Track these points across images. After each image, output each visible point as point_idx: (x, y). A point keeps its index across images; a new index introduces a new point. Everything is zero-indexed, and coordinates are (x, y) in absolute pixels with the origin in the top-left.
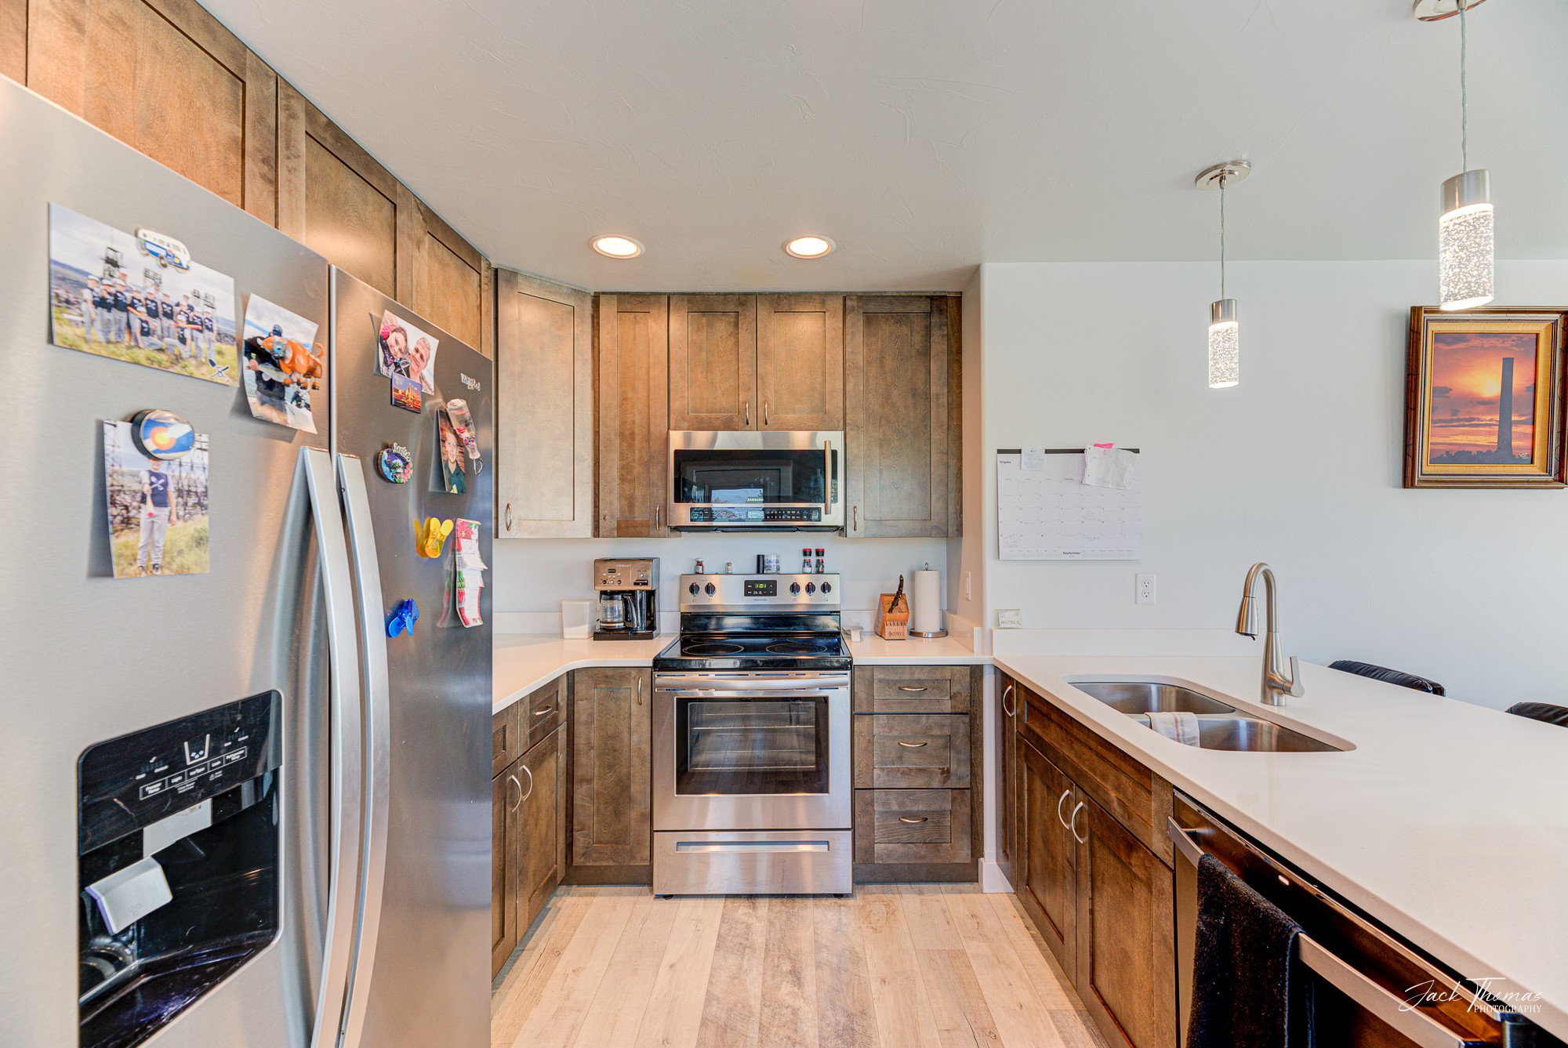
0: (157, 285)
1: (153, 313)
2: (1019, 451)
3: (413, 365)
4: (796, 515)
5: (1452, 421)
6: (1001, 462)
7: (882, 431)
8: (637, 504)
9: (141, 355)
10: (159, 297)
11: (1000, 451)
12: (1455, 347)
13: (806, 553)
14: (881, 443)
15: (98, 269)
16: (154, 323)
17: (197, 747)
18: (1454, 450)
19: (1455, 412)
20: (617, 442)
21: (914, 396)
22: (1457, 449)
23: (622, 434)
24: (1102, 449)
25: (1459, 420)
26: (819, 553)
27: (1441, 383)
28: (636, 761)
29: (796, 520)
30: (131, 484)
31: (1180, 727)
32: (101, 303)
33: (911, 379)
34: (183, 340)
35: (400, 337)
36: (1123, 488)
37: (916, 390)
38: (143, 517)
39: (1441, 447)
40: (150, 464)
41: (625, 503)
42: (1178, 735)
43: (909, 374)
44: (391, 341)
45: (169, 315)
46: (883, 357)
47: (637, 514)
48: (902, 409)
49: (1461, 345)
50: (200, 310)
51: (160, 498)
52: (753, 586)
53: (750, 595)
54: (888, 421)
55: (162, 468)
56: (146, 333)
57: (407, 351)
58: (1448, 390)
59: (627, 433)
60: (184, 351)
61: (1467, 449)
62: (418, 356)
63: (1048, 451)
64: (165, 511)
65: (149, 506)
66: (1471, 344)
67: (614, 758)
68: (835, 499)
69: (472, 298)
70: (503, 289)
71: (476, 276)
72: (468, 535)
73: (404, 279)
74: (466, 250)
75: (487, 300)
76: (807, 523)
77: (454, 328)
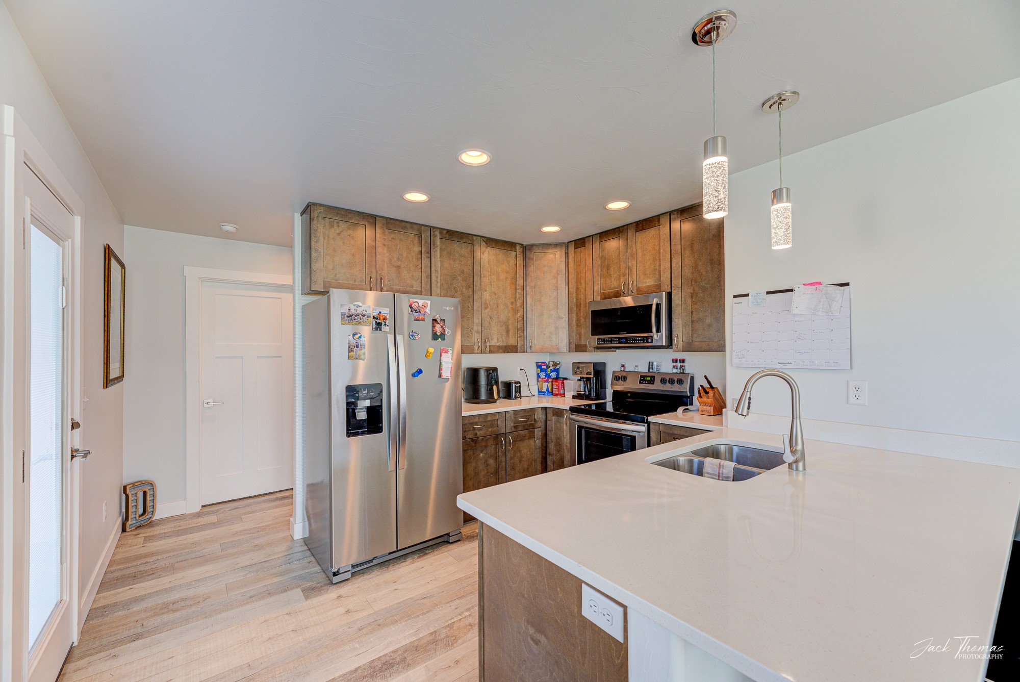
0: (357, 311)
1: (356, 316)
2: (747, 295)
3: (422, 309)
4: (641, 340)
6: (735, 303)
7: (692, 288)
8: (583, 336)
9: (353, 323)
10: (357, 313)
11: (735, 296)
13: (675, 361)
14: (692, 296)
15: (347, 311)
16: (356, 318)
17: (365, 390)
20: (575, 309)
21: (711, 264)
23: (577, 305)
24: (814, 287)
26: (683, 361)
28: (566, 451)
29: (641, 343)
30: (352, 345)
31: (721, 469)
32: (348, 317)
33: (710, 253)
34: (361, 319)
35: (416, 304)
36: (831, 314)
37: (713, 260)
38: (354, 350)
40: (356, 341)
41: (578, 336)
42: (719, 473)
43: (708, 251)
44: (413, 305)
45: (358, 316)
46: (692, 244)
47: (582, 341)
48: (704, 273)
50: (364, 313)
51: (357, 347)
52: (644, 379)
53: (643, 383)
54: (696, 282)
55: (358, 342)
56: (354, 320)
57: (419, 306)
59: (578, 304)
60: (361, 321)
62: (423, 307)
63: (768, 293)
64: (358, 349)
65: (356, 348)
67: (560, 448)
68: (658, 330)
69: (512, 262)
70: (528, 254)
71: (514, 253)
72: (446, 352)
73: (477, 268)
74: (508, 245)
75: (520, 261)
76: (646, 344)
77: (502, 276)
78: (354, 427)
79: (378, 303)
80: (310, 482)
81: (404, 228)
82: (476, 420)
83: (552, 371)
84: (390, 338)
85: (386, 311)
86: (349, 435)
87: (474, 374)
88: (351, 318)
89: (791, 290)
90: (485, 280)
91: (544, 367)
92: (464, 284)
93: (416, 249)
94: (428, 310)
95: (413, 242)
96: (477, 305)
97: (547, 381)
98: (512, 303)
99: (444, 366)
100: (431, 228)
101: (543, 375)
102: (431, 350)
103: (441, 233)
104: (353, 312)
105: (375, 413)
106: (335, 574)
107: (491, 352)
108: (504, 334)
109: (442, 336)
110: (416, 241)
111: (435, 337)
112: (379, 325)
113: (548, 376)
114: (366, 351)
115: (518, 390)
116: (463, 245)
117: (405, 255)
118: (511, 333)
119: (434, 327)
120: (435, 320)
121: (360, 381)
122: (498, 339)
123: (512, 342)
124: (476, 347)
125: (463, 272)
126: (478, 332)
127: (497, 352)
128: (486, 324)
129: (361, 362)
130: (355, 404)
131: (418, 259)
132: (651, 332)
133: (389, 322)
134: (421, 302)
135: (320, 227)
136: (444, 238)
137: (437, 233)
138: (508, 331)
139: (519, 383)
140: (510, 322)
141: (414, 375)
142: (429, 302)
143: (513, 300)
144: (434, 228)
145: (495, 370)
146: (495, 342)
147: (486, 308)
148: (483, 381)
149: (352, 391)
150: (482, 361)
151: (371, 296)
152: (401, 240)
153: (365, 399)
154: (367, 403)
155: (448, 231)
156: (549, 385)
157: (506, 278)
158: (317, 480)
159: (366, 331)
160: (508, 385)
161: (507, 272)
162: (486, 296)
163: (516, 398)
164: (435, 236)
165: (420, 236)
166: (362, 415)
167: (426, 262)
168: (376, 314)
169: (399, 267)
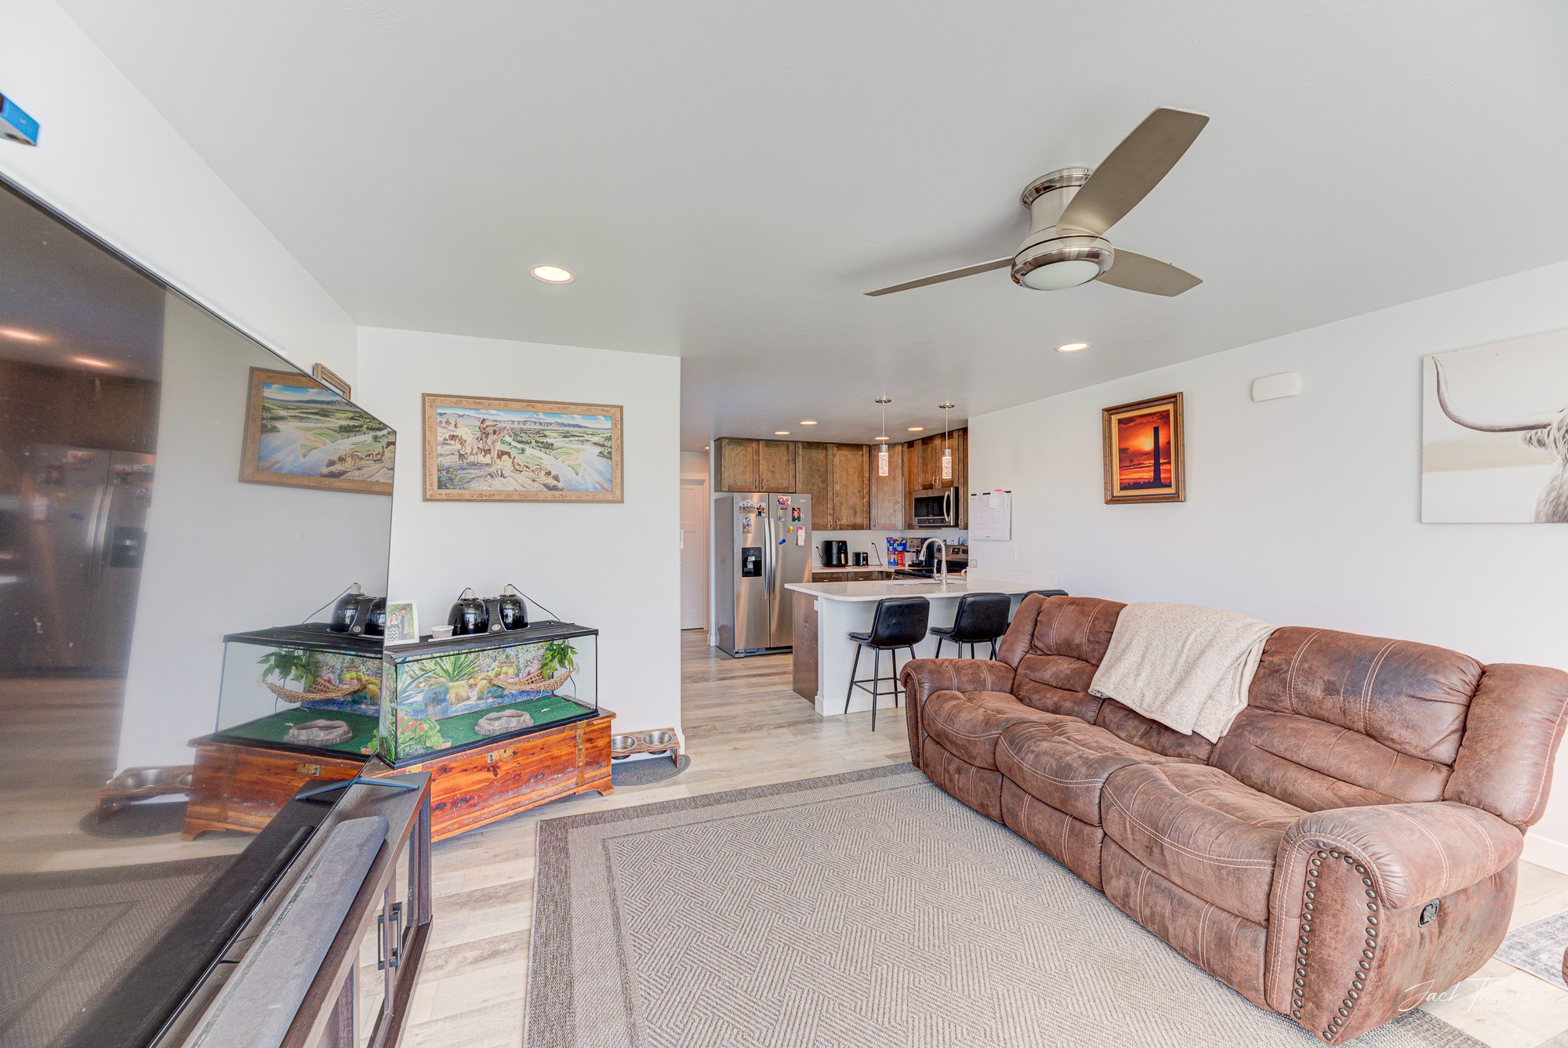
0: (748, 505)
2: (976, 495)
4: (939, 521)
5: (1130, 466)
6: (972, 499)
8: (911, 518)
9: (746, 513)
10: (748, 507)
11: (972, 495)
12: (1129, 425)
15: (743, 506)
16: (748, 509)
17: (752, 551)
18: (1131, 482)
19: (1131, 461)
20: (908, 495)
22: (1133, 481)
23: (909, 493)
24: (998, 492)
25: (1134, 465)
27: (1123, 446)
29: (939, 523)
30: (745, 525)
32: (743, 509)
34: (750, 510)
35: (782, 499)
38: (746, 528)
39: (1126, 481)
40: (747, 523)
41: (908, 517)
44: (780, 500)
47: (911, 521)
49: (1132, 424)
50: (752, 506)
51: (748, 526)
52: (955, 550)
53: (953, 554)
57: (784, 501)
58: (1127, 449)
61: (1138, 481)
62: (786, 501)
66: (1136, 422)
68: (948, 515)
69: (860, 460)
70: (873, 452)
71: (861, 452)
72: (801, 529)
73: (830, 467)
74: (857, 447)
75: (866, 458)
76: (943, 525)
77: (851, 471)
78: (746, 574)
79: (761, 500)
80: (721, 623)
81: (777, 445)
82: (825, 576)
83: (898, 545)
84: (766, 520)
85: (764, 505)
86: (743, 576)
87: (828, 545)
88: (746, 509)
89: (989, 494)
90: (837, 476)
91: (892, 542)
92: (820, 479)
93: (785, 458)
94: (789, 503)
95: (783, 453)
96: (830, 495)
97: (895, 554)
98: (859, 492)
99: (799, 538)
100: (795, 442)
101: (891, 548)
102: (791, 528)
103: (802, 445)
104: (745, 506)
105: (758, 564)
106: (737, 653)
107: (841, 529)
108: (853, 515)
109: (799, 519)
110: (785, 453)
111: (794, 519)
112: (760, 513)
113: (895, 549)
114: (752, 528)
115: (866, 559)
116: (820, 451)
117: (778, 463)
118: (858, 515)
119: (793, 513)
120: (794, 509)
121: (749, 545)
122: (847, 520)
123: (858, 521)
124: (829, 525)
125: (819, 471)
126: (830, 514)
127: (846, 529)
128: (837, 508)
129: (750, 534)
130: (747, 559)
131: (786, 465)
132: (943, 515)
133: (766, 511)
134: (785, 498)
135: (727, 451)
136: (806, 448)
137: (800, 445)
138: (855, 514)
139: (867, 553)
140: (858, 506)
141: (780, 543)
142: (790, 498)
143: (860, 489)
144: (798, 442)
145: (844, 543)
146: (844, 521)
147: (837, 497)
148: (835, 551)
149: (746, 552)
150: (836, 536)
151: (756, 496)
152: (775, 453)
153: (752, 556)
154: (753, 559)
155: (808, 443)
156: (896, 556)
157: (854, 473)
158: (725, 623)
159: (753, 516)
160: (857, 555)
161: (855, 468)
162: (837, 487)
163: (863, 565)
164: (799, 448)
165: (788, 449)
166: (750, 566)
167: (792, 466)
168: (758, 506)
169: (774, 472)
